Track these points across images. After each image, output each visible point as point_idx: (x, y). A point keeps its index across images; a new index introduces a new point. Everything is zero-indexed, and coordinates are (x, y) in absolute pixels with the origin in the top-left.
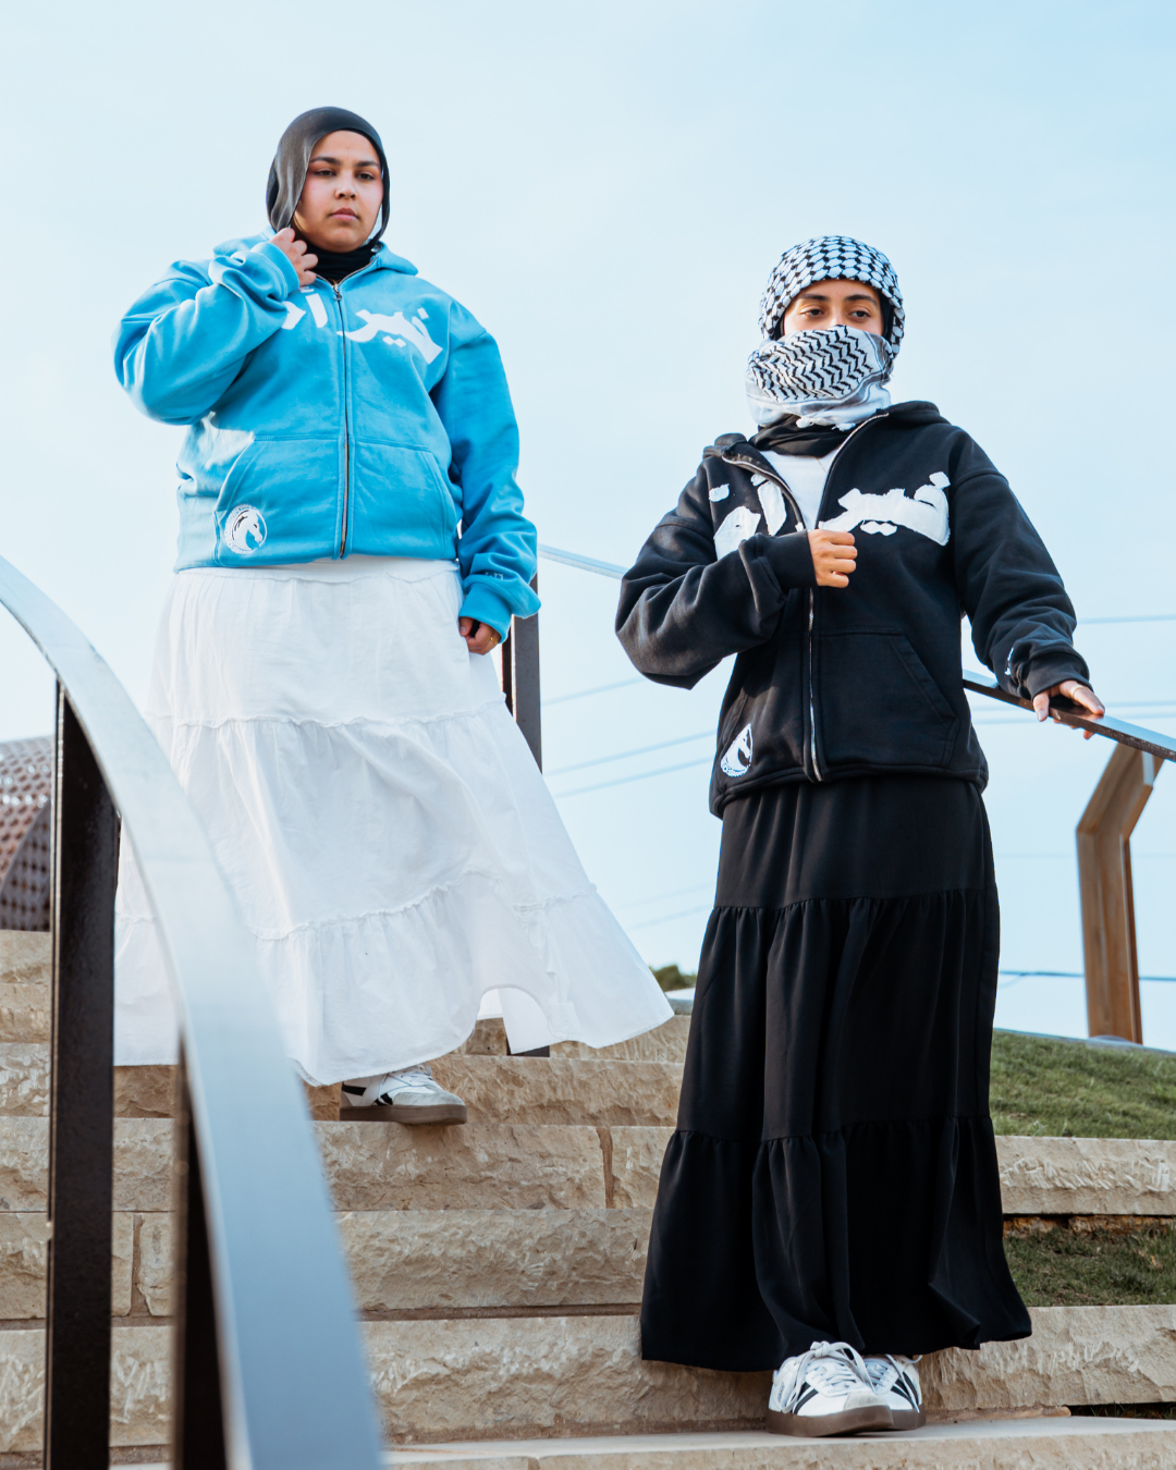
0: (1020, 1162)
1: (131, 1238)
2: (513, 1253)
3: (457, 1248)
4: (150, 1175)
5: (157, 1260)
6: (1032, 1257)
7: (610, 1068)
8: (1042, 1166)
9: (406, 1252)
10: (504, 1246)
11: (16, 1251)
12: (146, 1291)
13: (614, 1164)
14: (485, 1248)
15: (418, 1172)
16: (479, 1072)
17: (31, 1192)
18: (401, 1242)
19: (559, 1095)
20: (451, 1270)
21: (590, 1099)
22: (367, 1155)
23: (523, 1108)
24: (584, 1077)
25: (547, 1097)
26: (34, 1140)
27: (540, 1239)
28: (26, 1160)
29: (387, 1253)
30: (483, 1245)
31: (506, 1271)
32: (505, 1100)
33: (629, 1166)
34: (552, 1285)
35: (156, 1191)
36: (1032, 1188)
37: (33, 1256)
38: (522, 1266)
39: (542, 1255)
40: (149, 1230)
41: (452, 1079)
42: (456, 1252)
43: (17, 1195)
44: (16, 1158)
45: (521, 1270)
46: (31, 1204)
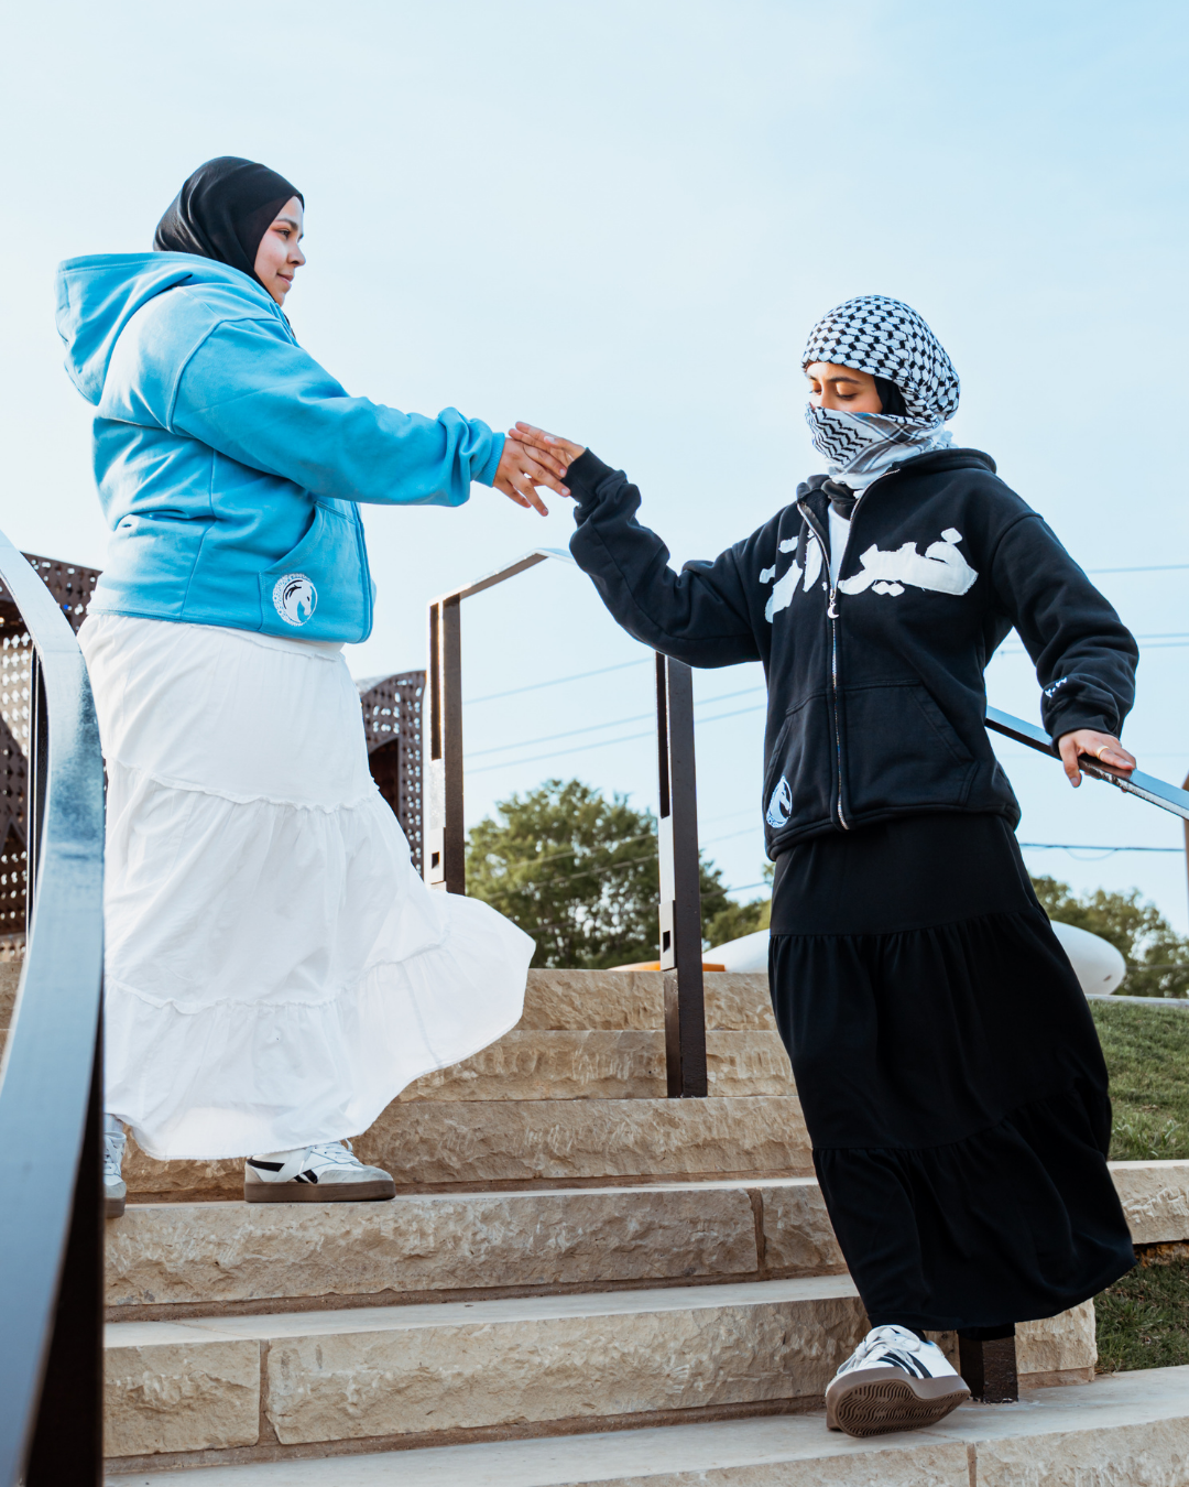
0: (1163, 1192)
1: (258, 1366)
2: (658, 1358)
3: (600, 1355)
4: (297, 1262)
5: (286, 1386)
6: (1176, 1288)
7: (764, 1104)
8: (1184, 1194)
9: (547, 1362)
10: (649, 1351)
11: (136, 1386)
12: (276, 1420)
13: (765, 1225)
14: (629, 1354)
15: (568, 1245)
16: (635, 1116)
17: (177, 1284)
18: (541, 1352)
19: (715, 1134)
20: (594, 1378)
21: (744, 1136)
22: (517, 1231)
23: (679, 1149)
24: (738, 1115)
25: (703, 1137)
26: (178, 1231)
27: (685, 1340)
28: (171, 1253)
29: (526, 1365)
30: (626, 1351)
31: (651, 1375)
32: (662, 1142)
33: (780, 1225)
34: (698, 1387)
35: (304, 1276)
36: (1174, 1216)
37: (155, 1391)
38: (667, 1370)
39: (688, 1357)
40: (278, 1355)
41: (609, 1125)
42: (598, 1359)
43: (162, 1286)
44: (160, 1251)
45: (667, 1372)
46: (177, 1296)
